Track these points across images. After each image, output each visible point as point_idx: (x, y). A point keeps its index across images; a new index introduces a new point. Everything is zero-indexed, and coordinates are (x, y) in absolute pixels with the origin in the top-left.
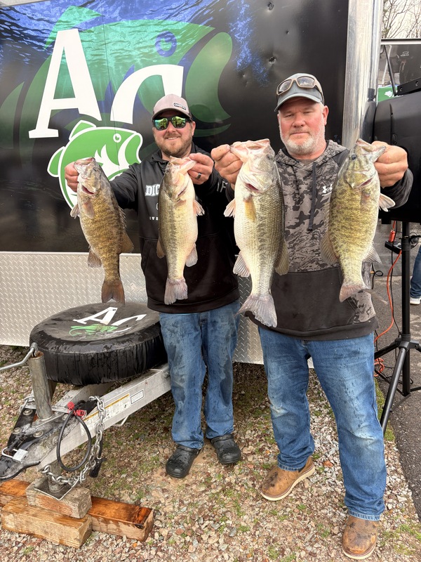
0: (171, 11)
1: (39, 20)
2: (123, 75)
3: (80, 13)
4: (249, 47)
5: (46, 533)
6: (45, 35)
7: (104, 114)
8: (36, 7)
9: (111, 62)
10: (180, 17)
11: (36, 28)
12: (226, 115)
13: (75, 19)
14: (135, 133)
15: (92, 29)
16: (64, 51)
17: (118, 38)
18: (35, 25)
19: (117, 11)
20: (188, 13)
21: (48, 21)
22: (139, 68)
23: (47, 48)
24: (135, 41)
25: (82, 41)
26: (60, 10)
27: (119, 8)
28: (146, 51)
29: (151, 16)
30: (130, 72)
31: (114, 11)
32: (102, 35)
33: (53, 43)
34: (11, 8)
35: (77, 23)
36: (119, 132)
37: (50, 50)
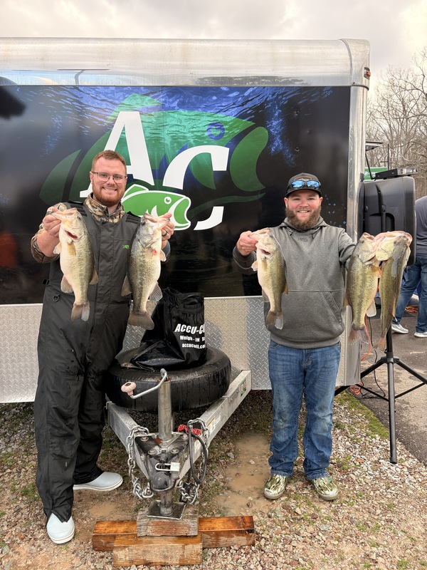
0: (222, 108)
1: (102, 100)
2: (177, 151)
3: (143, 100)
4: (281, 138)
5: (166, 557)
6: (107, 113)
7: (157, 180)
8: (101, 90)
9: (168, 140)
10: (229, 112)
11: (98, 106)
12: (260, 186)
13: (138, 104)
14: (185, 197)
15: (153, 113)
16: (124, 128)
17: (176, 123)
19: (176, 103)
20: (235, 111)
21: (111, 102)
22: (191, 146)
23: (108, 124)
24: (189, 126)
25: (142, 122)
26: (124, 95)
27: (178, 100)
28: (199, 134)
29: (207, 108)
30: (183, 149)
31: (173, 102)
32: (161, 119)
33: (114, 121)
34: (76, 87)
35: (139, 107)
36: (169, 195)
37: (112, 126)
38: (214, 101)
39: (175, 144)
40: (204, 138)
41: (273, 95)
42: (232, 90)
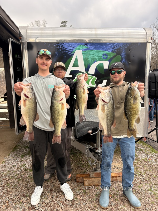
0: (107, 49)
1: (71, 47)
2: (93, 62)
3: (83, 47)
4: (125, 59)
6: (72, 51)
7: (87, 71)
8: (70, 44)
9: (90, 59)
10: (109, 51)
14: (95, 77)
15: (86, 51)
16: (77, 55)
17: (93, 54)
18: (69, 48)
20: (111, 50)
21: (73, 47)
24: (97, 55)
26: (77, 45)
27: (94, 47)
28: (100, 57)
29: (102, 49)
30: (95, 62)
31: (92, 47)
33: (74, 53)
34: (63, 43)
35: (82, 49)
36: (90, 76)
37: (73, 55)
38: (105, 47)
39: (92, 61)
40: (101, 58)
41: (123, 45)
42: (110, 43)
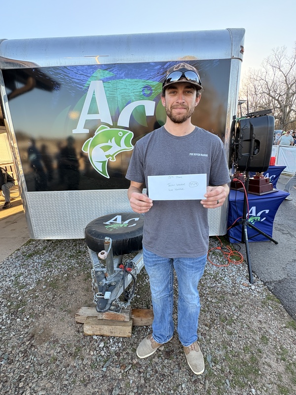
0: (151, 76)
1: (81, 74)
2: (125, 104)
3: (104, 73)
5: (111, 332)
6: (84, 82)
7: (114, 122)
8: (80, 68)
9: (119, 98)
10: (155, 79)
11: (79, 78)
13: (101, 76)
14: (130, 132)
15: (110, 81)
16: (94, 92)
17: (123, 87)
19: (124, 74)
20: (159, 78)
21: (86, 75)
23: (85, 89)
24: (132, 89)
25: (104, 87)
26: (93, 71)
28: (137, 94)
29: (140, 78)
31: (122, 73)
32: (115, 85)
33: (88, 87)
34: (65, 67)
35: (102, 78)
36: (121, 131)
37: (87, 90)
38: (146, 72)
40: (140, 96)
42: (157, 64)
